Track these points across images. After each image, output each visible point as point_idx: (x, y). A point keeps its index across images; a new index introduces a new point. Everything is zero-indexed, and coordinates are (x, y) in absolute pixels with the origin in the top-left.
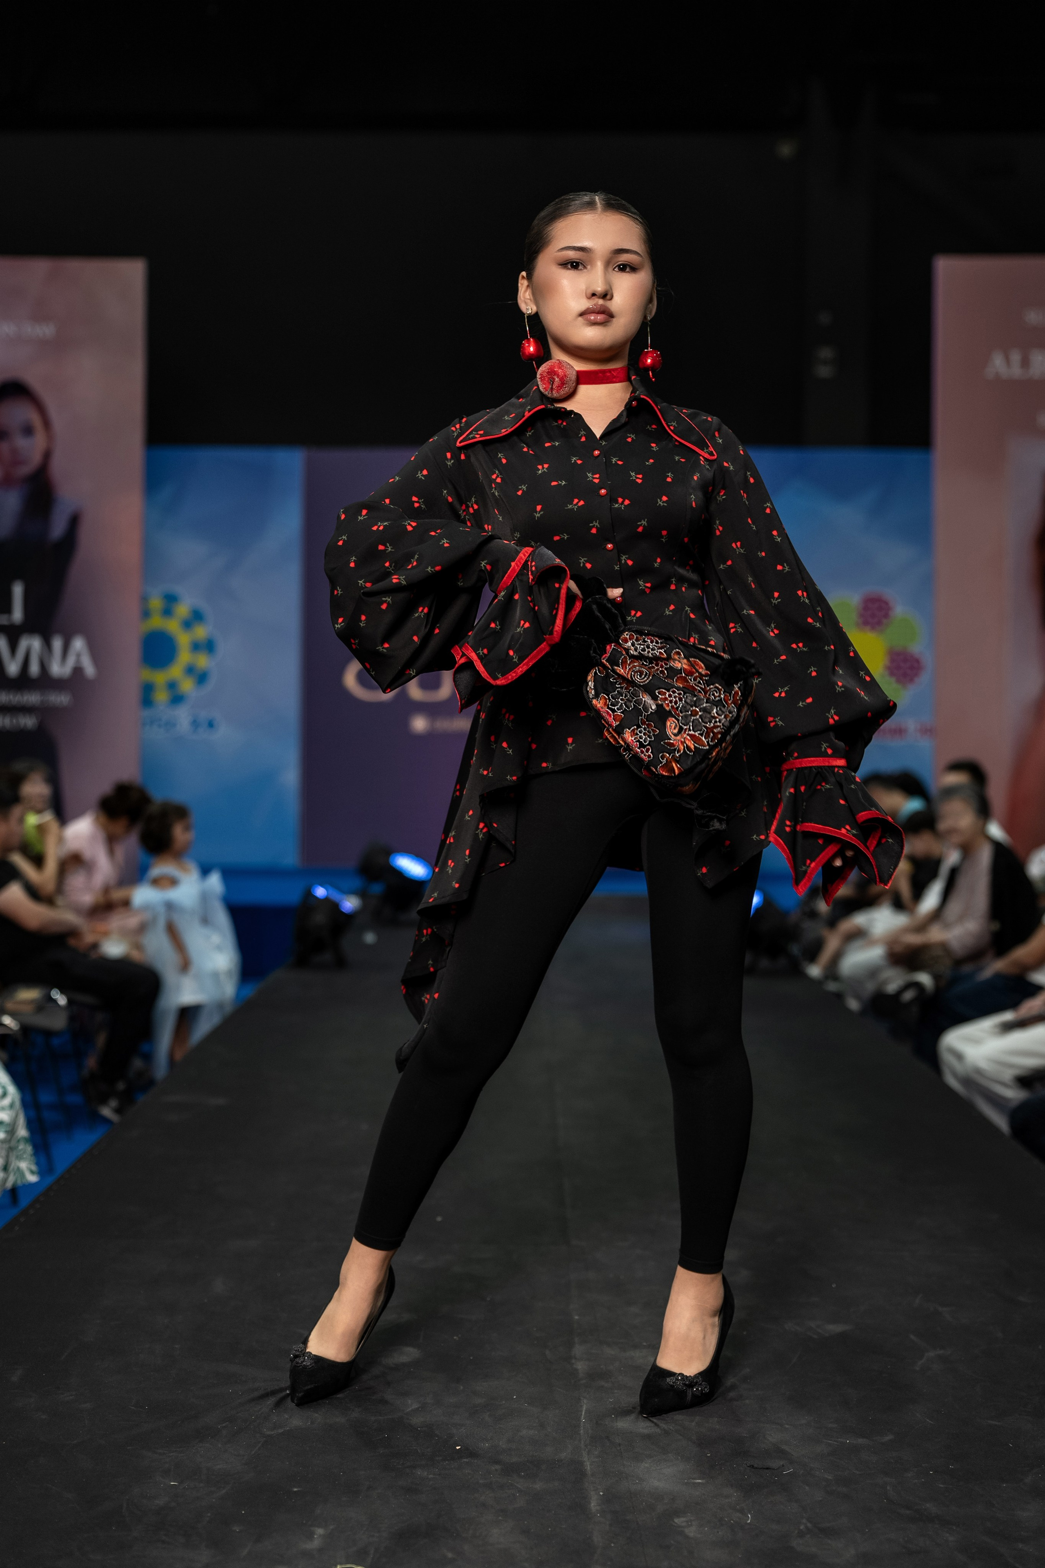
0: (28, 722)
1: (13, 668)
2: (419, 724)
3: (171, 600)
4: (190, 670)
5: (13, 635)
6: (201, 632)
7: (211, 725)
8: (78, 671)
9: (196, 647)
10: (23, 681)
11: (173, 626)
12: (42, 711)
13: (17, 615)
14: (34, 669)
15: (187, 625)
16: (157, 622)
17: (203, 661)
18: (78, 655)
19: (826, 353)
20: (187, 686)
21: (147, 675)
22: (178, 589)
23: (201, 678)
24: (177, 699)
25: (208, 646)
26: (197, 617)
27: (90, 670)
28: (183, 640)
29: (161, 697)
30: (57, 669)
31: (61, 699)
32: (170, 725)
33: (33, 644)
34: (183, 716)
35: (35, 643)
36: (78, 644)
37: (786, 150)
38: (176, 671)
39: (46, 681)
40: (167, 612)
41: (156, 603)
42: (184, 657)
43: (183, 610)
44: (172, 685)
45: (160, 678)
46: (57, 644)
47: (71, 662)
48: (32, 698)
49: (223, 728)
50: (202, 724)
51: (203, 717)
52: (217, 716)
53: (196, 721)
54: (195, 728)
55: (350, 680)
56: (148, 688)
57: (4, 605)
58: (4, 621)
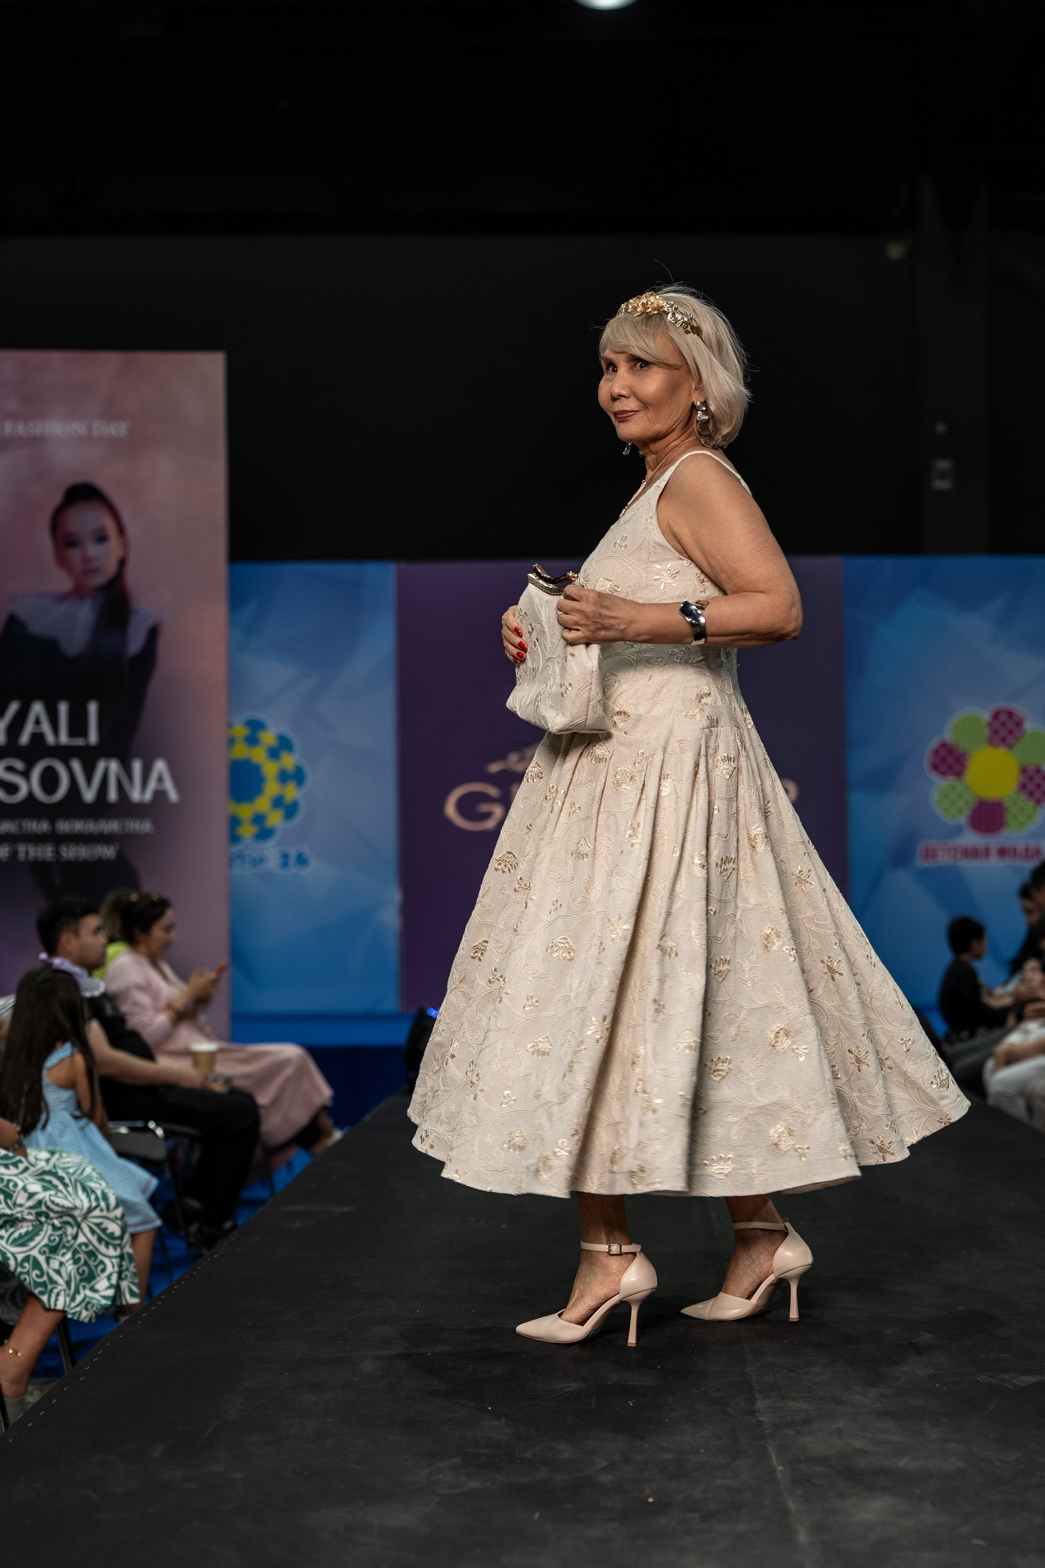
1: (89, 795)
3: (255, 726)
4: (278, 802)
5: (89, 757)
6: (289, 761)
7: (302, 860)
8: (160, 795)
9: (283, 777)
10: (101, 808)
11: (258, 755)
12: (120, 840)
13: (93, 737)
14: (113, 795)
15: (273, 754)
16: (241, 751)
17: (291, 792)
18: (160, 779)
19: (943, 465)
20: (275, 819)
21: (233, 808)
22: (261, 716)
23: (290, 810)
24: (264, 834)
25: (298, 776)
26: (284, 744)
27: (173, 795)
28: (270, 769)
29: (247, 831)
30: (138, 794)
31: (144, 826)
32: (258, 861)
34: (271, 851)
35: (114, 766)
36: (160, 766)
37: (894, 251)
38: (262, 804)
39: (126, 808)
40: (252, 740)
41: (240, 731)
42: (272, 788)
43: (268, 738)
44: (259, 819)
45: (245, 811)
46: (137, 766)
47: (152, 785)
48: (111, 826)
49: (314, 863)
50: (292, 860)
51: (293, 852)
52: (307, 852)
53: (285, 856)
54: (285, 864)
55: (450, 809)
56: (234, 822)
57: (78, 726)
58: (79, 742)
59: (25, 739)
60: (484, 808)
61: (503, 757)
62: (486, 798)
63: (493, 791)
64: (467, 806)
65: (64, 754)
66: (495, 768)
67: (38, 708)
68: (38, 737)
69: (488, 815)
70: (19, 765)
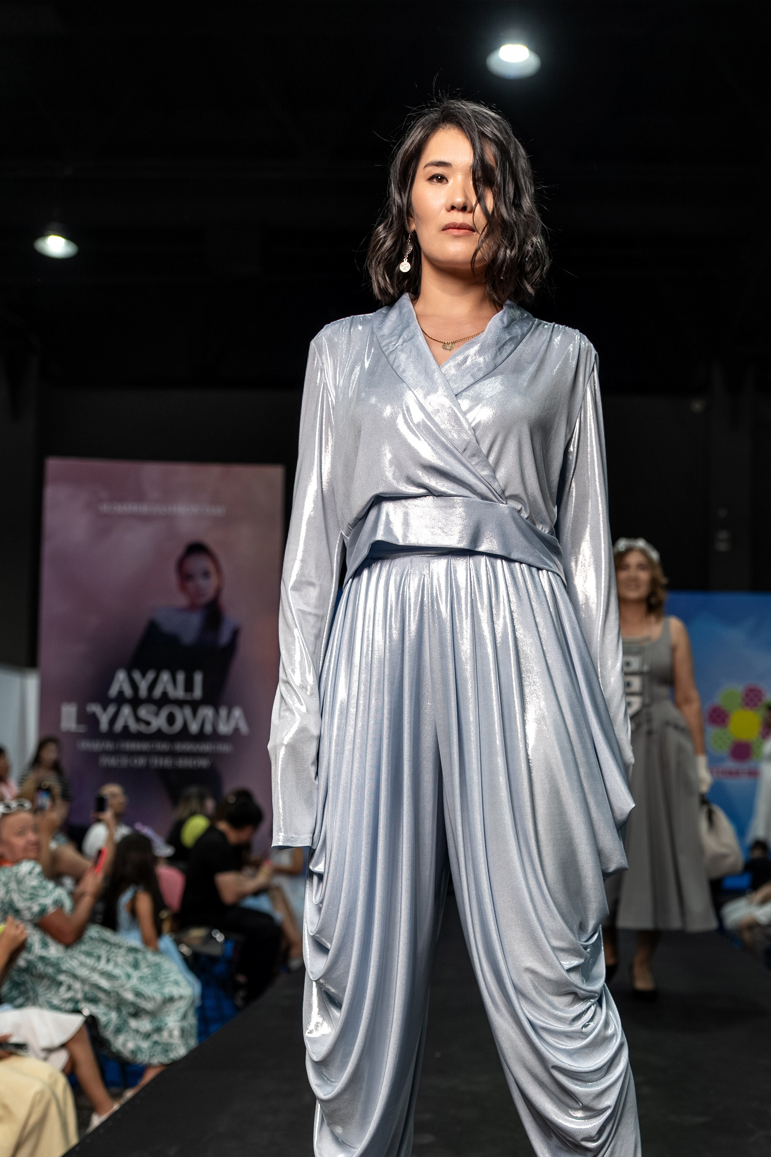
0: (203, 763)
1: (194, 728)
5: (195, 706)
8: (236, 730)
10: (201, 737)
12: (212, 756)
13: (198, 693)
14: (208, 728)
18: (237, 720)
19: (723, 535)
27: (245, 730)
30: (224, 728)
31: (225, 748)
33: (207, 712)
35: (209, 712)
36: (237, 713)
37: (697, 406)
39: (216, 737)
46: (223, 712)
47: (232, 724)
48: (206, 747)
57: (189, 687)
58: (188, 697)
59: (157, 692)
65: (180, 703)
67: (165, 677)
68: (165, 694)
70: (153, 708)
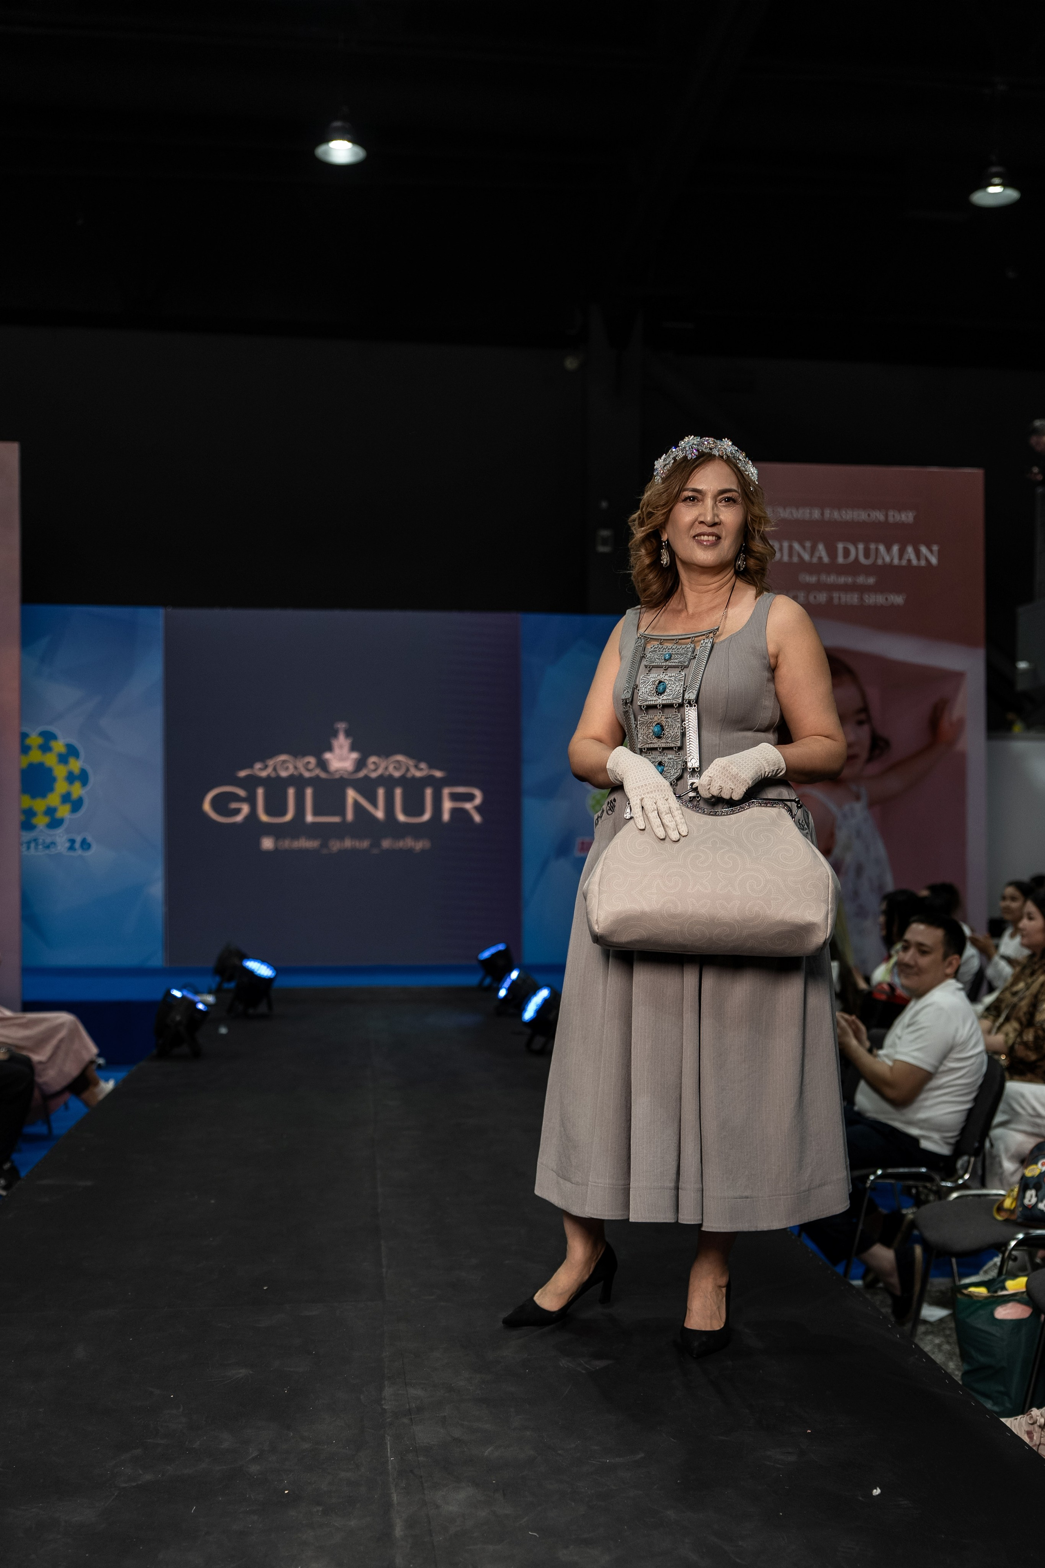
2: (267, 843)
3: (48, 737)
4: (66, 798)
6: (75, 765)
7: (85, 845)
9: (71, 778)
11: (50, 760)
15: (63, 759)
16: (35, 756)
17: (77, 790)
19: (605, 533)
20: (64, 811)
21: (27, 802)
22: (53, 729)
23: (77, 805)
24: (55, 823)
25: (83, 778)
26: (72, 751)
28: (60, 772)
29: (41, 821)
32: (50, 845)
34: (60, 837)
37: (571, 363)
38: (53, 799)
40: (45, 748)
41: (35, 740)
42: (61, 787)
43: (59, 746)
44: (50, 811)
45: (39, 805)
49: (94, 847)
50: (77, 845)
51: (79, 839)
52: (89, 839)
53: (73, 841)
54: (72, 848)
55: (207, 806)
56: (29, 813)
60: (234, 805)
61: (251, 766)
62: (236, 798)
63: (242, 793)
64: (220, 804)
66: (242, 774)
69: (237, 811)
